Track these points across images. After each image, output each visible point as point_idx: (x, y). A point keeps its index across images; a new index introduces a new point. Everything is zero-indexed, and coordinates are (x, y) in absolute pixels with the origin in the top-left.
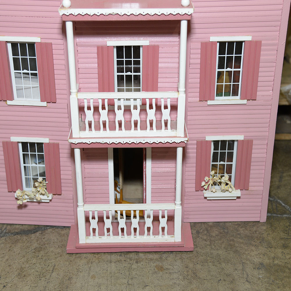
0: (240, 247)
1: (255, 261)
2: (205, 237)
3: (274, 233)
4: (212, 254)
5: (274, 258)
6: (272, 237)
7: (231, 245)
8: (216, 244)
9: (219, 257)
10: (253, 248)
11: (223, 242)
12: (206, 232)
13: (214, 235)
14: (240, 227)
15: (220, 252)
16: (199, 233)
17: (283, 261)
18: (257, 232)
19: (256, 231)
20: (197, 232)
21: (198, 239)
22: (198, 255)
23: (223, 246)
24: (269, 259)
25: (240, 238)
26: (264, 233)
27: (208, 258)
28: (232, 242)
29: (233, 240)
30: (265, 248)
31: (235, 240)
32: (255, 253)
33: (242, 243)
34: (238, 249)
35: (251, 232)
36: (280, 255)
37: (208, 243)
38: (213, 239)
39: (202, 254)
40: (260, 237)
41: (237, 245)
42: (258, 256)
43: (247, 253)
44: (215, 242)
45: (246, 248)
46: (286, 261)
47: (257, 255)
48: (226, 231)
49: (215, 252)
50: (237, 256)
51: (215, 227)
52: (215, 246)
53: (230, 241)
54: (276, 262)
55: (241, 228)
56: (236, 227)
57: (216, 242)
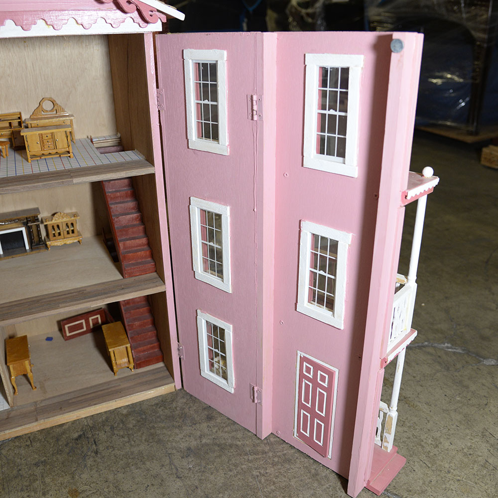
0: (163, 434)
1: (182, 447)
2: (122, 433)
3: (196, 404)
4: (132, 453)
5: (200, 437)
6: (195, 410)
7: (152, 434)
8: (135, 439)
9: (141, 455)
10: (177, 431)
11: (142, 434)
12: (121, 425)
13: (131, 426)
14: (158, 407)
15: (142, 448)
16: (114, 428)
17: (210, 437)
18: (178, 409)
19: (176, 408)
20: (111, 428)
21: (114, 437)
22: (117, 459)
23: (144, 438)
24: (196, 440)
25: (160, 422)
26: (184, 407)
27: (130, 461)
28: (152, 431)
29: (154, 427)
30: (190, 426)
31: (156, 426)
32: (180, 436)
33: (164, 428)
34: (161, 437)
35: (171, 411)
36: (206, 431)
37: (126, 439)
38: (130, 432)
39: (121, 456)
40: (182, 414)
41: (158, 432)
42: (183, 440)
43: (171, 439)
44: (133, 435)
45: (169, 433)
46: (213, 437)
47: (183, 438)
48: (144, 417)
49: (135, 450)
50: (162, 447)
51: (130, 415)
52: (134, 441)
53: (150, 429)
54: (204, 441)
55: (160, 408)
56: (154, 408)
57: (135, 435)
